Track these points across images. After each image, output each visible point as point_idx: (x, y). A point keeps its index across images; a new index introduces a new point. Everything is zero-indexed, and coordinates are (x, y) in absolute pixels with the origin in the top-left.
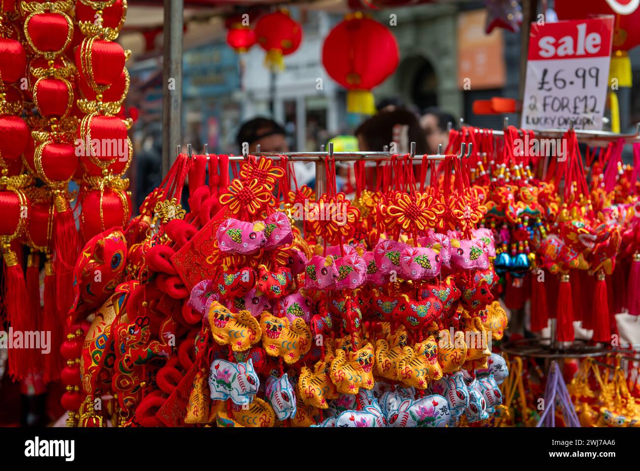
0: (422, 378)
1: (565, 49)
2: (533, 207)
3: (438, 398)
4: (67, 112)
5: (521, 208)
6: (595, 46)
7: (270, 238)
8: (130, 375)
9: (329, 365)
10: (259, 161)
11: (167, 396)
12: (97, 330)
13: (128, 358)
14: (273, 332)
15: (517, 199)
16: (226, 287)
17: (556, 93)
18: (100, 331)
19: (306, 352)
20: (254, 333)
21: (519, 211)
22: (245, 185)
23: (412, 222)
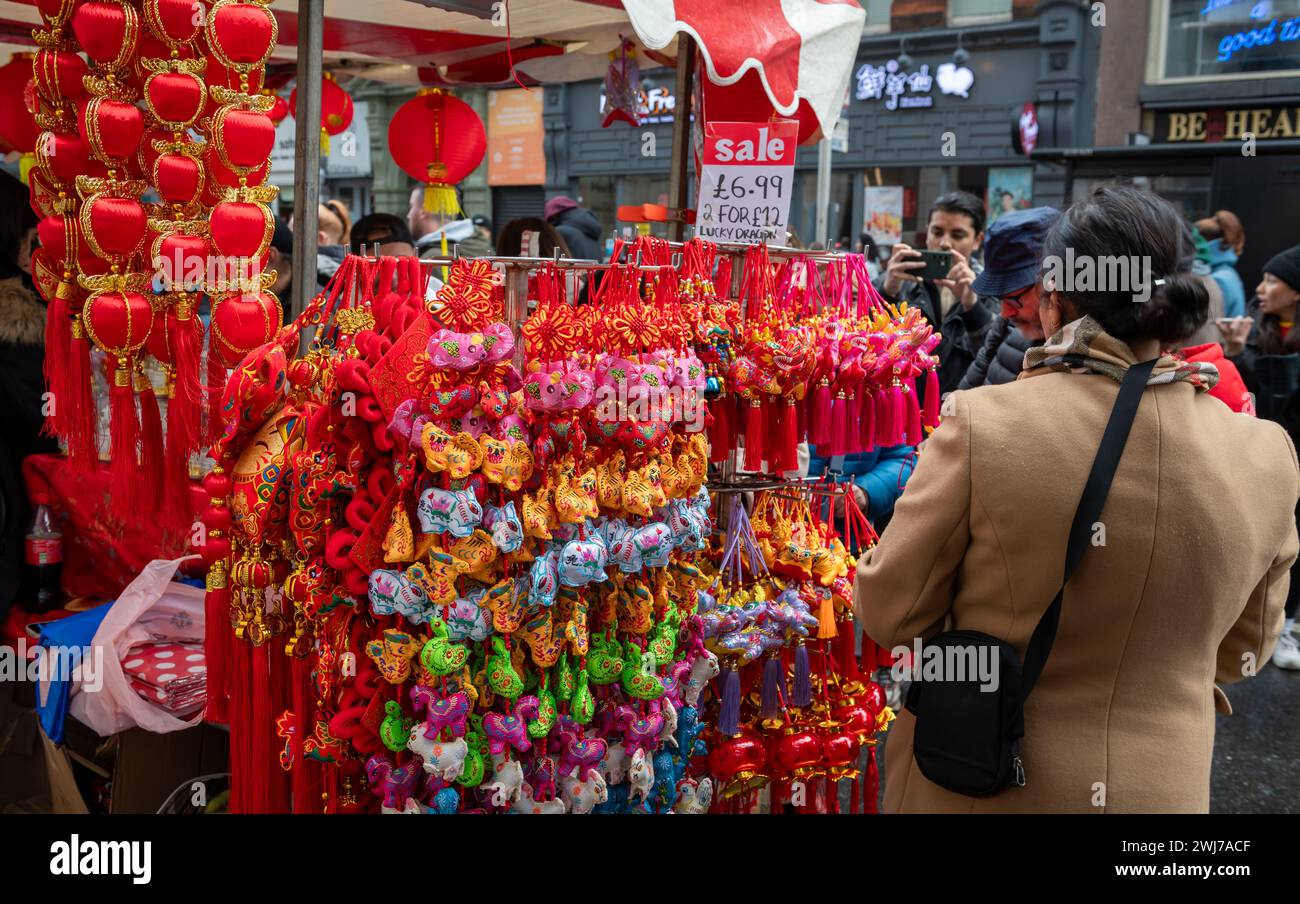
0: (647, 504)
1: (745, 154)
2: (722, 327)
3: (661, 526)
4: (196, 197)
5: (711, 327)
6: (778, 153)
7: (490, 353)
8: (311, 511)
9: (552, 492)
10: (472, 265)
11: (358, 533)
12: (261, 462)
13: (313, 490)
14: (495, 456)
15: (706, 317)
16: (441, 407)
17: (733, 201)
18: (266, 461)
19: (528, 477)
20: (475, 458)
21: (710, 330)
22: (458, 292)
23: (638, 337)
